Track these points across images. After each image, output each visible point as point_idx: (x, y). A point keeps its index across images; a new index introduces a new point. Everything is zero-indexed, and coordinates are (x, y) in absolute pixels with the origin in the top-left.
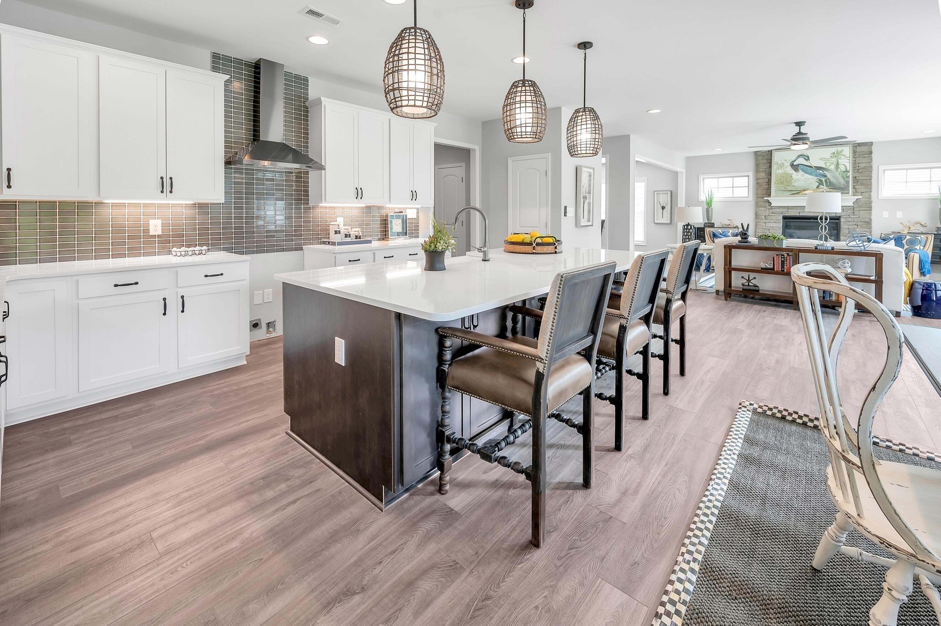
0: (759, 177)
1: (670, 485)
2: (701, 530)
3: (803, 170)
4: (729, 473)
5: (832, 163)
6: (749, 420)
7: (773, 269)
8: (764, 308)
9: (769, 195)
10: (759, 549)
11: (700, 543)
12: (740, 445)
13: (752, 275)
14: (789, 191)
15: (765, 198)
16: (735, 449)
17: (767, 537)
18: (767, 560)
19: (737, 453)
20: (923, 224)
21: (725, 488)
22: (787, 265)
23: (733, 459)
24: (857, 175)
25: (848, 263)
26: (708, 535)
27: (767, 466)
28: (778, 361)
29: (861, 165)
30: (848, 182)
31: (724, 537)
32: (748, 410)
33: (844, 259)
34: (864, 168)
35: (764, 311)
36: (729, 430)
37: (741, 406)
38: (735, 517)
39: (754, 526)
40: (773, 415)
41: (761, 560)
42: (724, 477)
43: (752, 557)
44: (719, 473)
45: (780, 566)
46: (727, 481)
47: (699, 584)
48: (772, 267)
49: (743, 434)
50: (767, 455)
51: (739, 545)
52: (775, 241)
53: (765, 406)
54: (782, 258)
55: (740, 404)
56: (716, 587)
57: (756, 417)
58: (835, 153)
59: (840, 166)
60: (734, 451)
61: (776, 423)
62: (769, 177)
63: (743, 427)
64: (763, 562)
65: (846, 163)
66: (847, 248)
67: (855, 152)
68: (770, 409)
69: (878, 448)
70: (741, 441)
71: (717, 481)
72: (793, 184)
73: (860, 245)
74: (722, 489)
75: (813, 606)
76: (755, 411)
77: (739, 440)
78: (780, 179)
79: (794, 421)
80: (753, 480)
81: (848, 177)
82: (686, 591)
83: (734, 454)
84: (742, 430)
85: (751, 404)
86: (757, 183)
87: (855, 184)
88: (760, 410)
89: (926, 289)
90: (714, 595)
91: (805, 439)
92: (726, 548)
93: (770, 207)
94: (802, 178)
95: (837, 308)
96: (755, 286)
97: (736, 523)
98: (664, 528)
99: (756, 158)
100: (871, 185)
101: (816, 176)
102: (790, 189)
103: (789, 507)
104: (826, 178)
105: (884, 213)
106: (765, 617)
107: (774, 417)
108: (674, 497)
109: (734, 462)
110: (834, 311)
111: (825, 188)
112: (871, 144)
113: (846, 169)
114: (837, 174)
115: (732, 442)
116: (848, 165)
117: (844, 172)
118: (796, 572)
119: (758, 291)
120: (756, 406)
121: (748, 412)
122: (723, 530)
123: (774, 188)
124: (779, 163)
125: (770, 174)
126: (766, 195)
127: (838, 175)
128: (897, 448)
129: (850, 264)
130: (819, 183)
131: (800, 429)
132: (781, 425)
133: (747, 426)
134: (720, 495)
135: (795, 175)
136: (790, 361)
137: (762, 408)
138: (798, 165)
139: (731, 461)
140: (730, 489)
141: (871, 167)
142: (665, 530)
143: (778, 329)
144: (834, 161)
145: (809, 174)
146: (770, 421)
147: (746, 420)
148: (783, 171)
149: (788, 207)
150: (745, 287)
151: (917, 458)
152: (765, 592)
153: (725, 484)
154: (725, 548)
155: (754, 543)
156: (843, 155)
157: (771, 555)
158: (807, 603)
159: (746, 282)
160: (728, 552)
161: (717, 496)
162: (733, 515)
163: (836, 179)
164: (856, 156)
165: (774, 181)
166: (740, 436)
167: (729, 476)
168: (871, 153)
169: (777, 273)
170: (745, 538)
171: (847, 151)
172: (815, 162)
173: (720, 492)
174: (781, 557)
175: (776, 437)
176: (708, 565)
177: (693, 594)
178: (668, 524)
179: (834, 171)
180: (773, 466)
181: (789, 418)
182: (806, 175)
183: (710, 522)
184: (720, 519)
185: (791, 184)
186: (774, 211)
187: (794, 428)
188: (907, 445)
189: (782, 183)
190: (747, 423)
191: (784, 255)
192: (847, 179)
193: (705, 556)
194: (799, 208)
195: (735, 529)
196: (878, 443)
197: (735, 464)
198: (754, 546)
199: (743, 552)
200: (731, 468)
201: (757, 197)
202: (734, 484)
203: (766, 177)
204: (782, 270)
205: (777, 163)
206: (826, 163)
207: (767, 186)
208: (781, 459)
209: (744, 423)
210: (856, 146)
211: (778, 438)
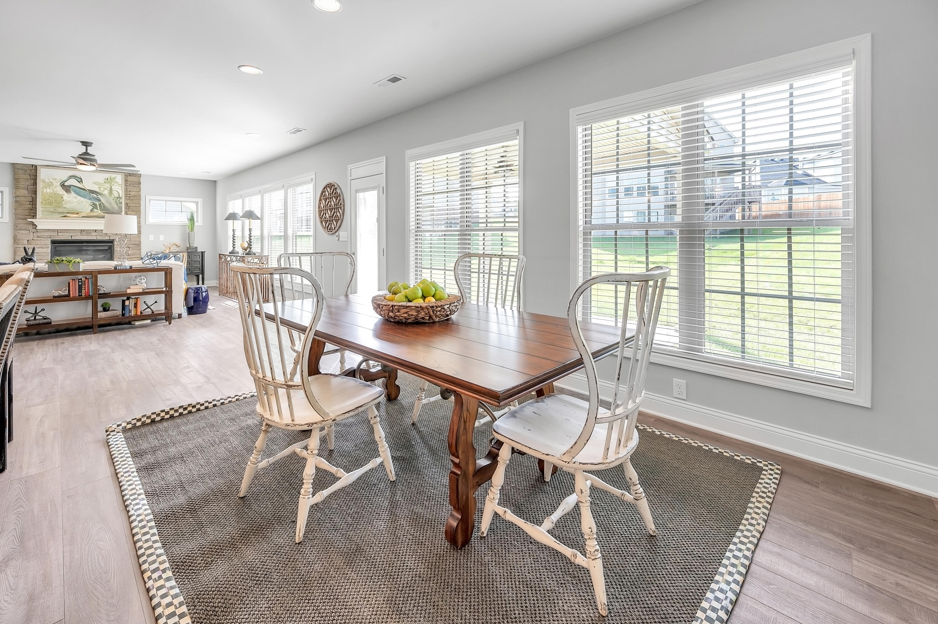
0: (18, 194)
1: (87, 544)
2: (150, 547)
3: (75, 192)
4: (140, 489)
5: (106, 189)
6: (123, 439)
7: (68, 295)
8: (59, 340)
9: (34, 216)
10: (203, 518)
11: (158, 556)
12: (132, 463)
13: (40, 307)
14: (59, 212)
15: (29, 220)
16: (130, 468)
17: (203, 506)
18: (213, 519)
19: (134, 470)
20: (178, 245)
21: (145, 502)
22: (85, 289)
23: (134, 477)
24: (128, 202)
25: (144, 279)
26: (159, 545)
27: (167, 462)
28: (112, 382)
29: (131, 193)
30: (121, 208)
31: (173, 535)
32: (117, 432)
33: (141, 276)
34: (135, 196)
35: (63, 343)
36: (111, 458)
37: (109, 433)
38: (171, 514)
39: (190, 507)
40: (144, 424)
41: (209, 523)
42: (139, 495)
43: (203, 528)
44: (131, 495)
45: (223, 515)
46: (143, 496)
47: (180, 582)
48: (67, 293)
49: (128, 453)
50: (160, 455)
51: (188, 529)
52: (71, 265)
53: (133, 420)
54: (79, 282)
55: (107, 431)
56: (194, 570)
57: (129, 434)
58: (109, 179)
59: (113, 192)
60: (131, 470)
61: (151, 428)
62: (33, 196)
63: (123, 448)
64: (211, 523)
65: (119, 189)
66: (143, 266)
67: (126, 181)
68: (139, 420)
69: (225, 405)
70: (131, 459)
71: (134, 503)
72: (64, 206)
73: (152, 263)
74: (144, 505)
75: (256, 517)
76: (125, 430)
77: (128, 459)
78: (48, 199)
79: (163, 419)
80: (163, 479)
81: (121, 203)
82: (175, 596)
83: (132, 472)
84: (124, 451)
85: (118, 426)
86: (16, 201)
87: (127, 210)
88: (129, 426)
89: (197, 293)
90: (197, 575)
91: (178, 427)
92: (181, 540)
93: (34, 230)
94: (75, 200)
95: (133, 323)
96: (45, 319)
97: (175, 517)
98: (112, 581)
99: (14, 171)
100: (140, 211)
101: (90, 199)
102: (60, 211)
103: (202, 477)
104: (100, 203)
105: (150, 236)
106: (236, 551)
107: (145, 425)
108: (100, 549)
109: (138, 479)
110: (131, 326)
111: (100, 212)
112: (139, 176)
113: (119, 196)
114: (111, 199)
115: (123, 465)
116: (120, 192)
117: (117, 198)
118: (234, 509)
119: (51, 323)
120: (124, 425)
121: (118, 434)
122: (167, 531)
123: (41, 209)
124: (47, 181)
125: (35, 192)
126: (29, 217)
127: (112, 201)
128: (235, 399)
129: (145, 280)
130: (93, 206)
131: (171, 422)
132: (154, 427)
133: (126, 446)
134: (145, 510)
135: (66, 196)
136: (123, 377)
137: (131, 423)
138: (70, 186)
139: (134, 479)
140: (150, 500)
141: (140, 196)
142: (114, 581)
143: (90, 355)
144: (108, 187)
145: (83, 197)
146: (143, 430)
147: (122, 441)
148: (52, 191)
149: (58, 231)
150: (32, 323)
151: (247, 399)
152: (228, 537)
153: (143, 499)
154: (179, 541)
155: (197, 517)
156: (116, 182)
157: (213, 514)
158: (252, 519)
159: (31, 317)
160: (184, 541)
161: (144, 512)
162: (169, 514)
163: (110, 203)
164: (127, 185)
165: (41, 201)
166: (126, 456)
167: (142, 491)
168: (140, 183)
169: (74, 299)
170: (189, 521)
171: (119, 178)
172: (88, 185)
173: (144, 508)
174: (220, 509)
175: (157, 439)
176: (178, 562)
177: (182, 592)
178: (113, 574)
179: (108, 196)
180: (172, 460)
181: (158, 419)
182: (79, 198)
183: (154, 535)
184: (159, 526)
185: (62, 205)
186: (39, 234)
187: (165, 424)
188: (239, 395)
189: (50, 204)
190: (124, 443)
191: (81, 279)
192: (120, 205)
193: (170, 559)
194: (71, 232)
195: (177, 522)
196: (224, 402)
197: (139, 479)
198: (198, 519)
199: (194, 530)
200: (139, 485)
201: (17, 218)
202: (152, 493)
203: (29, 195)
204: (79, 295)
205: (44, 181)
206: (99, 188)
207: (31, 206)
208: (173, 450)
209: (122, 445)
210: (128, 175)
211: (159, 438)
